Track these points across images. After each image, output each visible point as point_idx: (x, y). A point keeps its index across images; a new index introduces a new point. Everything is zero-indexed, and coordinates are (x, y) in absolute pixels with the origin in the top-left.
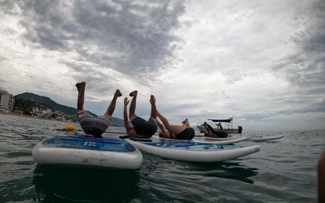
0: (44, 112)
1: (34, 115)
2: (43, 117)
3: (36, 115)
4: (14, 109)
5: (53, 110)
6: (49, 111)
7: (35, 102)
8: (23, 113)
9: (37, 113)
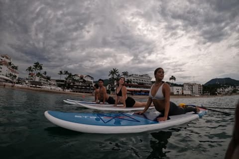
0: (226, 90)
1: (219, 93)
2: (226, 94)
3: (221, 94)
4: (204, 93)
5: (235, 87)
6: (230, 89)
7: (220, 84)
8: (210, 95)
9: (221, 92)
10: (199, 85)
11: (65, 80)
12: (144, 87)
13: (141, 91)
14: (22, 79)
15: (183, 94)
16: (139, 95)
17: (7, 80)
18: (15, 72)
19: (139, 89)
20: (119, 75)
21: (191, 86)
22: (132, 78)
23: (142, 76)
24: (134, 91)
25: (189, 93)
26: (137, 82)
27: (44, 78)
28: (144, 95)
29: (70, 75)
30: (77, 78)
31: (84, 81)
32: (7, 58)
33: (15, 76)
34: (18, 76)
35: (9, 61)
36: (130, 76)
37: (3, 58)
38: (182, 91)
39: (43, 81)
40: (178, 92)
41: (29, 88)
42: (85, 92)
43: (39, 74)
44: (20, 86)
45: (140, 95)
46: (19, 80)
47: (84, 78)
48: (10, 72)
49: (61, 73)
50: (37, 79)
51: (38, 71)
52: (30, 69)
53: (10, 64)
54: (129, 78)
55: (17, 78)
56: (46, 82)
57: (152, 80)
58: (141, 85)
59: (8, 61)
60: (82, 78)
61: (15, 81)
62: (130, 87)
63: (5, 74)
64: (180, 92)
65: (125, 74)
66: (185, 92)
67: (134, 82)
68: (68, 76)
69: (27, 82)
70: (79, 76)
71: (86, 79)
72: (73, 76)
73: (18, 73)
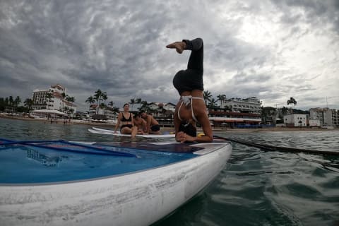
10: (333, 111)
11: (138, 110)
12: (250, 117)
13: (245, 122)
14: (81, 113)
15: (308, 125)
16: (240, 128)
17: (61, 116)
18: (72, 105)
19: (241, 119)
20: (213, 100)
21: (321, 112)
22: (233, 104)
23: (247, 100)
24: (235, 122)
25: (318, 123)
26: (240, 110)
27: (110, 109)
28: (249, 127)
29: (145, 104)
30: (154, 107)
31: (164, 111)
32: (59, 88)
33: (72, 110)
34: (75, 110)
35: (63, 92)
36: (230, 100)
37: (53, 89)
38: (308, 121)
39: (109, 113)
40: (300, 122)
41: (91, 123)
42: (165, 126)
43: (102, 106)
44: (79, 121)
45: (243, 128)
46: (77, 114)
47: (164, 107)
48: (65, 105)
49: (133, 101)
50: (101, 112)
51: (101, 102)
52: (91, 100)
53: (64, 95)
54: (228, 104)
55: (75, 112)
56: (113, 115)
57: (261, 106)
58: (245, 113)
59: (61, 92)
60: (161, 107)
61: (72, 116)
62: (228, 116)
63: (58, 108)
64: (304, 123)
65: (221, 98)
66: (311, 123)
67: (235, 109)
68: (142, 105)
69: (88, 116)
70: (157, 104)
71: (166, 108)
72: (149, 105)
73: (75, 106)
